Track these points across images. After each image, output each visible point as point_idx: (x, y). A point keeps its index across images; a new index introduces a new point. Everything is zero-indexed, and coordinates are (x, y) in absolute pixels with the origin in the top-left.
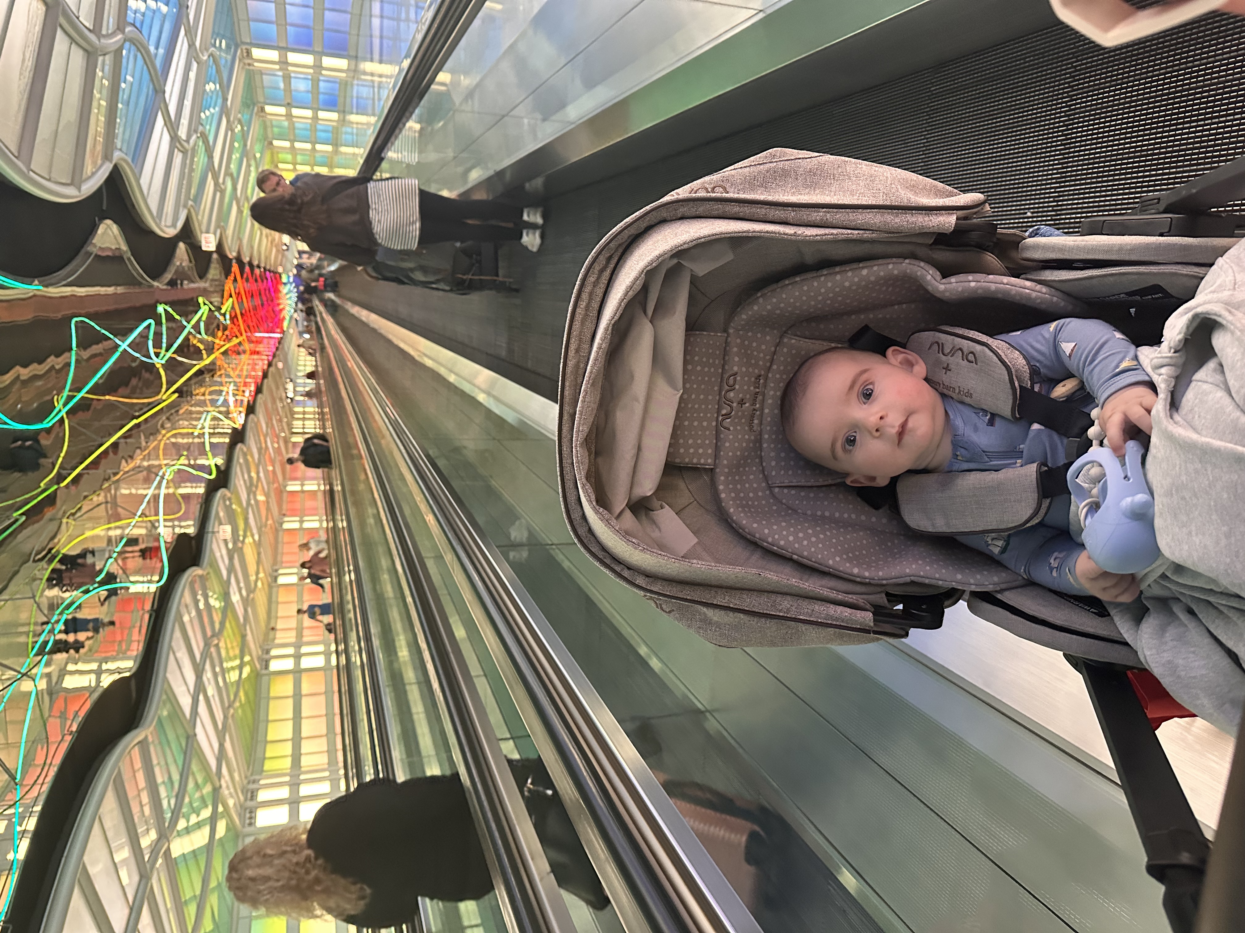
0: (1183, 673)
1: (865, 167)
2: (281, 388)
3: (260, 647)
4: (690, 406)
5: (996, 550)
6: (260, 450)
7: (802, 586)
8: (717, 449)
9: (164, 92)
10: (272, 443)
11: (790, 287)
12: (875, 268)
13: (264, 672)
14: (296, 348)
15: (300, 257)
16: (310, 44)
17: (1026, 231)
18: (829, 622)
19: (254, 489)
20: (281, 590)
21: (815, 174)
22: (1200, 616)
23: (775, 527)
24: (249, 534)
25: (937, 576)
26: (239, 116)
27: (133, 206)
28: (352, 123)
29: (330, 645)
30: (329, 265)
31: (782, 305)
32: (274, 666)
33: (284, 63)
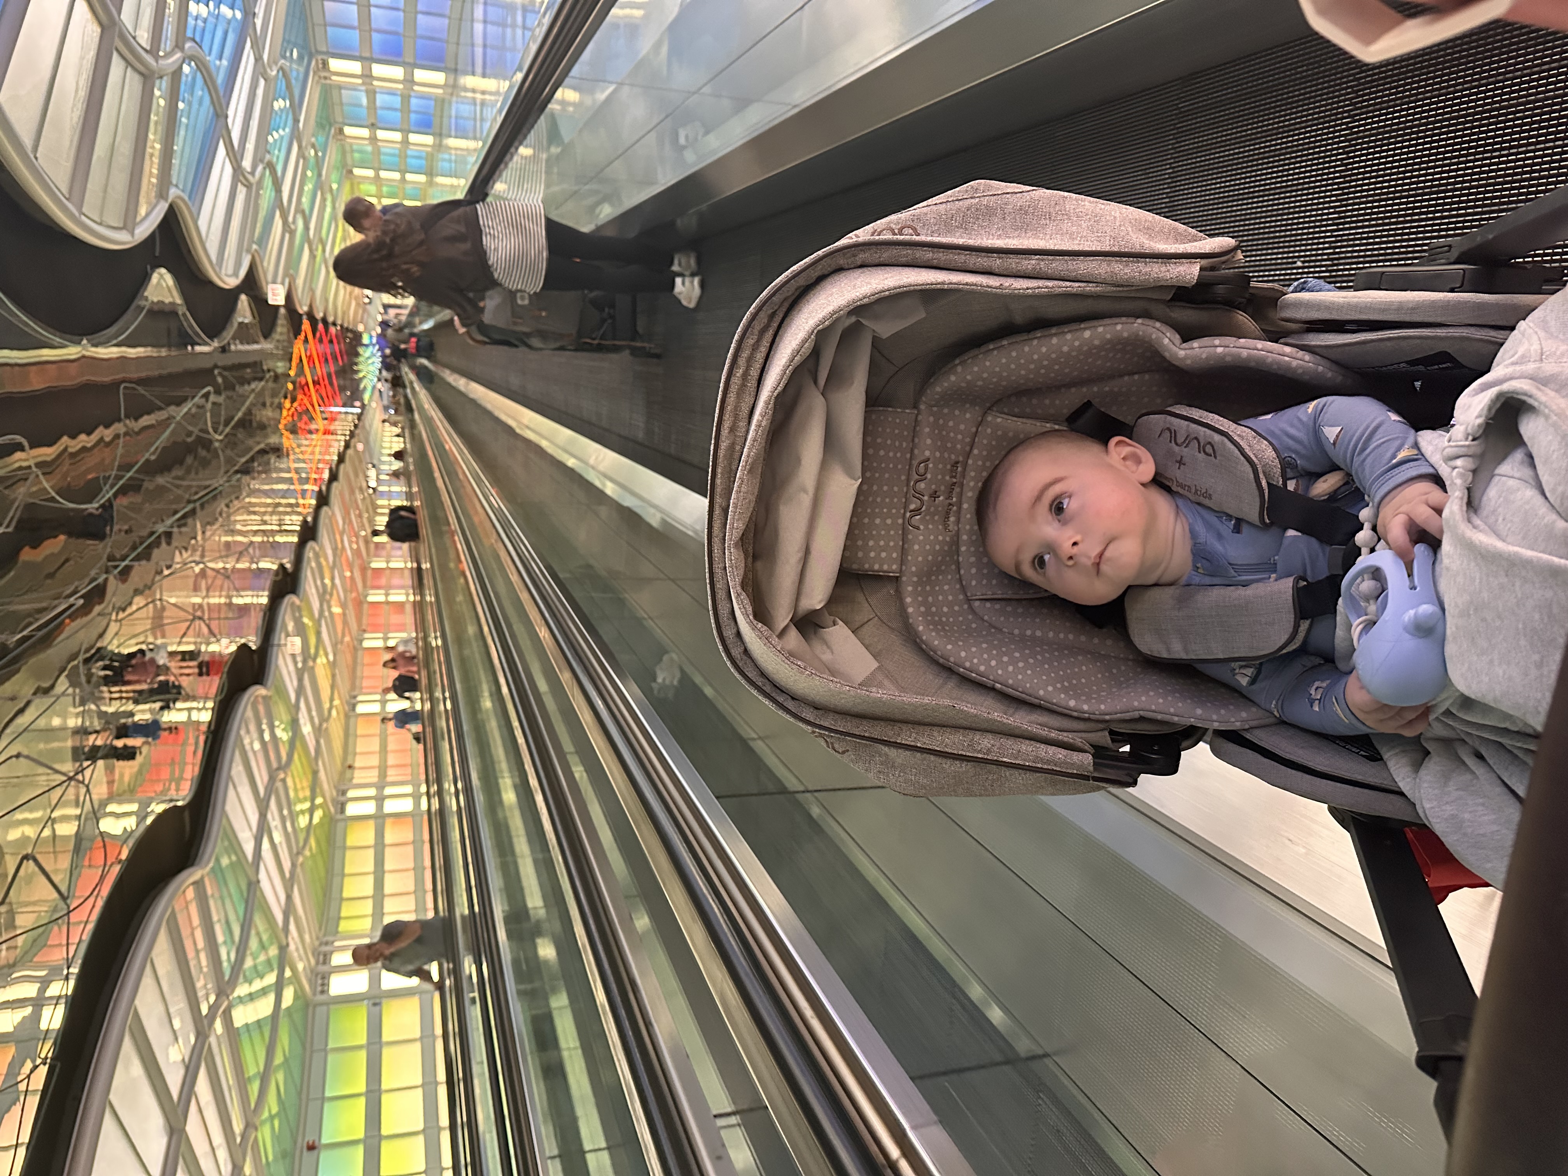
0: (1469, 830)
1: (1088, 204)
2: (361, 476)
3: (335, 787)
4: (871, 499)
5: (1244, 681)
6: (335, 550)
7: (1005, 721)
8: (904, 552)
9: (227, 117)
10: (350, 542)
11: (995, 352)
12: (1100, 329)
13: (339, 817)
14: (380, 424)
15: (386, 312)
16: (399, 54)
17: (1289, 285)
18: (1039, 765)
19: (328, 597)
20: (360, 720)
21: (1026, 213)
22: (1491, 762)
23: (974, 649)
24: (321, 652)
25: (1172, 710)
26: (313, 140)
27: (189, 251)
28: (451, 148)
29: (419, 786)
30: (421, 323)
31: (985, 375)
32: (352, 809)
33: (367, 76)
